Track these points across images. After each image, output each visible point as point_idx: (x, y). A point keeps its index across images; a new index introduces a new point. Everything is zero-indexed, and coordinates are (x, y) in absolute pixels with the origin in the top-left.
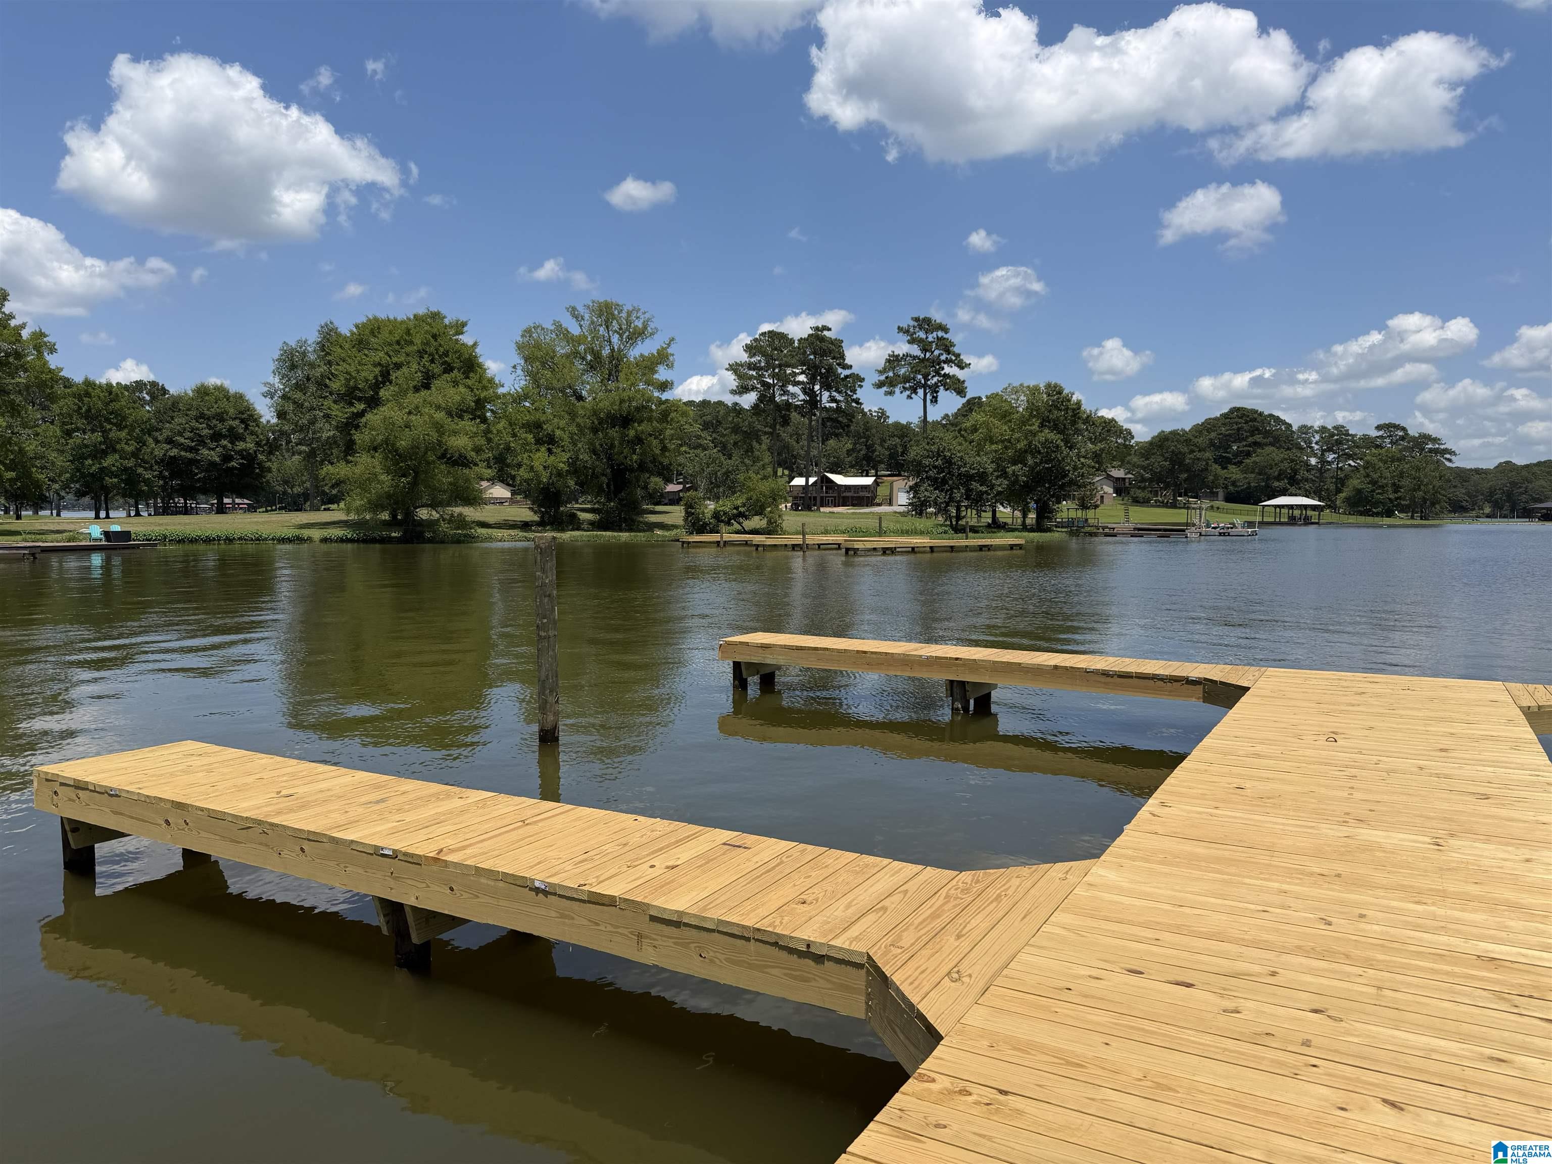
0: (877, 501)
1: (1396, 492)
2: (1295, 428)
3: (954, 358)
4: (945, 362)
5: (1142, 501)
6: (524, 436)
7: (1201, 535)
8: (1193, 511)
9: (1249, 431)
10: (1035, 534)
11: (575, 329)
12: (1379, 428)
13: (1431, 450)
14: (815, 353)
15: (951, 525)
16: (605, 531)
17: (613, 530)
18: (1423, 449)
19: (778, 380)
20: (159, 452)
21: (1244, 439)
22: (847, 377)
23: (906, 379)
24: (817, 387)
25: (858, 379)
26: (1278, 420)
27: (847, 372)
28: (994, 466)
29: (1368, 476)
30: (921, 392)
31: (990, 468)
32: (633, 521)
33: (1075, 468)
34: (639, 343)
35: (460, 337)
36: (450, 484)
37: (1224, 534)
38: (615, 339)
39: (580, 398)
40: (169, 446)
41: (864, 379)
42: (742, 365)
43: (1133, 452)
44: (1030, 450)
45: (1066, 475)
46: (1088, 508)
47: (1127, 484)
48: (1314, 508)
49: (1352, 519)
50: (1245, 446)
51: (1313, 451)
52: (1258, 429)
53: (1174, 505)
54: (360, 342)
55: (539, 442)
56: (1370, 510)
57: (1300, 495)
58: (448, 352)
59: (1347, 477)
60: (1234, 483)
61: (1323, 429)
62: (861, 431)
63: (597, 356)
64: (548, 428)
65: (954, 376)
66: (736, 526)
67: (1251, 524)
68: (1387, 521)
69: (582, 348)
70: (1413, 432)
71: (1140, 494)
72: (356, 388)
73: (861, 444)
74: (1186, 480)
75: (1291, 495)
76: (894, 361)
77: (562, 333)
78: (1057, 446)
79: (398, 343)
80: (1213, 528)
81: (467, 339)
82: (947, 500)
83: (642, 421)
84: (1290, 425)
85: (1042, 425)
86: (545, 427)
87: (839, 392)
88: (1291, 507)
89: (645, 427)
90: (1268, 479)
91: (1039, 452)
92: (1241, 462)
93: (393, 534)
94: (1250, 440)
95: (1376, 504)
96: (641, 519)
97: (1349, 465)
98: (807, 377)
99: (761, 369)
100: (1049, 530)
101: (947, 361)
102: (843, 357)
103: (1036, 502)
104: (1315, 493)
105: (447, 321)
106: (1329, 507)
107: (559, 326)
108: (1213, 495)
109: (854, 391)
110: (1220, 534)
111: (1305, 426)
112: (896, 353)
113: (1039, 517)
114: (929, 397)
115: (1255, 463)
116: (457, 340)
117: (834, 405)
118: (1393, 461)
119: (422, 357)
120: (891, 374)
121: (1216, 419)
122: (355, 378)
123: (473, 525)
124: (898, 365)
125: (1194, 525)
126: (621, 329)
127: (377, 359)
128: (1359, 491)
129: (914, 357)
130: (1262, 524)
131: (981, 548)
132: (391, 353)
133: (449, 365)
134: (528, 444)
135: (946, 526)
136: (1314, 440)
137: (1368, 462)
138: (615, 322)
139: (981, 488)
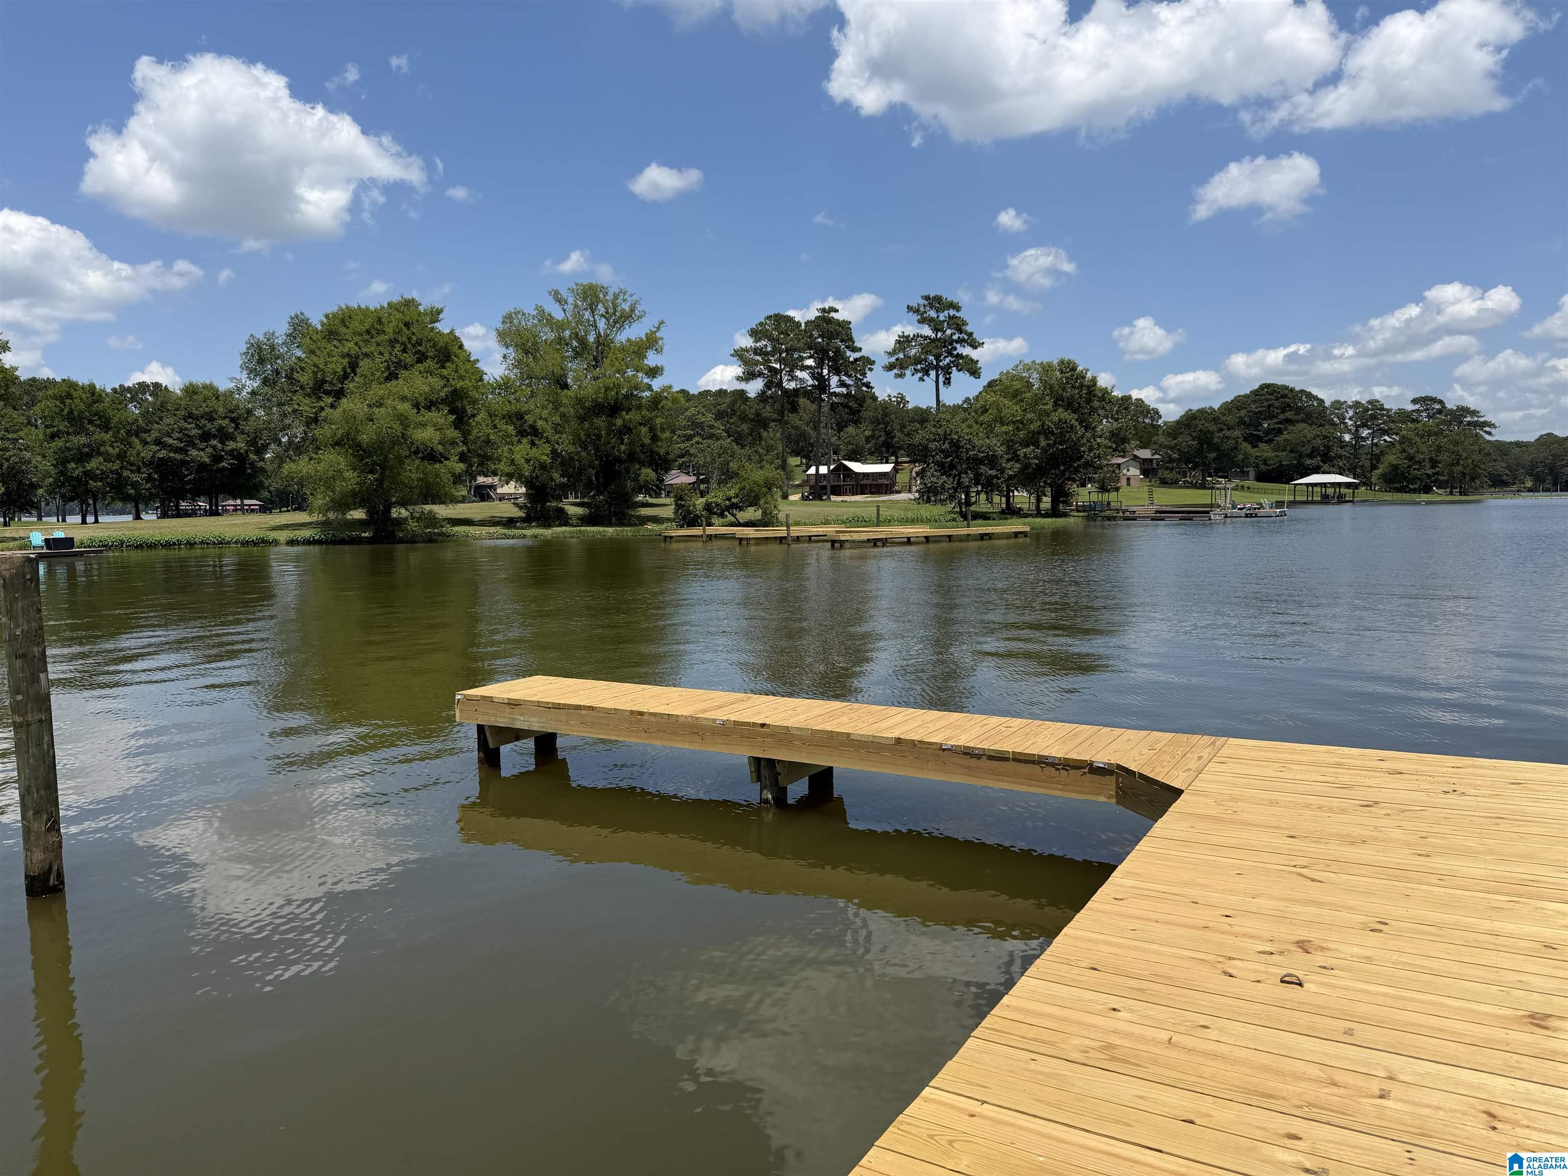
0: (896, 488)
1: (1433, 467)
2: (1327, 404)
3: (966, 337)
4: (957, 342)
5: (1170, 482)
6: (504, 427)
7: (1226, 516)
8: (1218, 492)
9: (1280, 408)
10: (1050, 520)
11: (558, 314)
12: (1415, 401)
13: (1469, 423)
14: (821, 336)
15: (961, 513)
16: (594, 525)
17: (603, 525)
18: (1461, 422)
19: (785, 365)
20: (147, 453)
21: (1275, 417)
22: (856, 360)
23: (917, 361)
24: (825, 372)
25: (868, 362)
26: (1309, 395)
27: (857, 355)
28: (1003, 448)
29: (1404, 451)
30: (933, 373)
31: (1000, 450)
32: (625, 515)
33: (1091, 449)
34: (627, 327)
35: (436, 325)
36: (419, 480)
37: (1251, 516)
38: (602, 324)
39: (565, 386)
40: (158, 448)
41: (874, 362)
42: (747, 350)
43: (1161, 432)
44: (1045, 432)
45: (1082, 456)
46: (1108, 491)
47: (1155, 465)
48: (1348, 485)
49: (1388, 496)
50: (1275, 423)
51: (1347, 427)
52: (1289, 406)
53: (1203, 486)
54: (331, 333)
55: (522, 433)
56: (1407, 487)
57: (1334, 473)
58: (421, 340)
59: (1382, 453)
60: (1265, 462)
61: (1357, 404)
62: (880, 416)
63: (583, 342)
64: (529, 419)
65: (967, 356)
66: (730, 518)
67: (1279, 504)
68: (1424, 497)
69: (567, 333)
70: (1450, 405)
71: (1168, 475)
72: (324, 381)
73: (880, 430)
74: (1214, 460)
75: (1324, 472)
76: (904, 342)
77: (545, 318)
78: (1072, 427)
79: (368, 332)
80: (1241, 509)
81: (443, 327)
82: (955, 485)
83: (630, 410)
84: (1323, 401)
85: (1056, 404)
86: (526, 417)
87: (849, 376)
88: (1324, 485)
89: (633, 416)
90: (1301, 456)
91: (1052, 433)
92: (1272, 440)
93: (363, 535)
94: (1282, 416)
95: (1413, 480)
96: (633, 513)
97: (1385, 440)
98: (815, 362)
99: (767, 354)
100: (1065, 515)
101: (960, 341)
102: (851, 339)
103: (1051, 485)
104: (1349, 470)
105: (421, 309)
106: (1365, 484)
107: (541, 311)
108: (1244, 475)
109: (864, 375)
110: (1247, 516)
111: (1338, 402)
112: (906, 334)
113: (1055, 502)
114: (941, 379)
115: (1287, 440)
116: (433, 328)
117: (844, 390)
118: (1429, 436)
119: (393, 347)
120: (901, 356)
121: (1246, 396)
122: (323, 370)
123: (443, 523)
124: (908, 346)
125: (1219, 506)
126: (607, 312)
127: (346, 350)
128: (1395, 467)
129: (926, 338)
130: (1293, 504)
131: (982, 537)
132: (361, 343)
133: (423, 354)
134: (507, 436)
135: (955, 513)
136: (1348, 416)
137: (1403, 437)
138: (600, 306)
139: (990, 472)
